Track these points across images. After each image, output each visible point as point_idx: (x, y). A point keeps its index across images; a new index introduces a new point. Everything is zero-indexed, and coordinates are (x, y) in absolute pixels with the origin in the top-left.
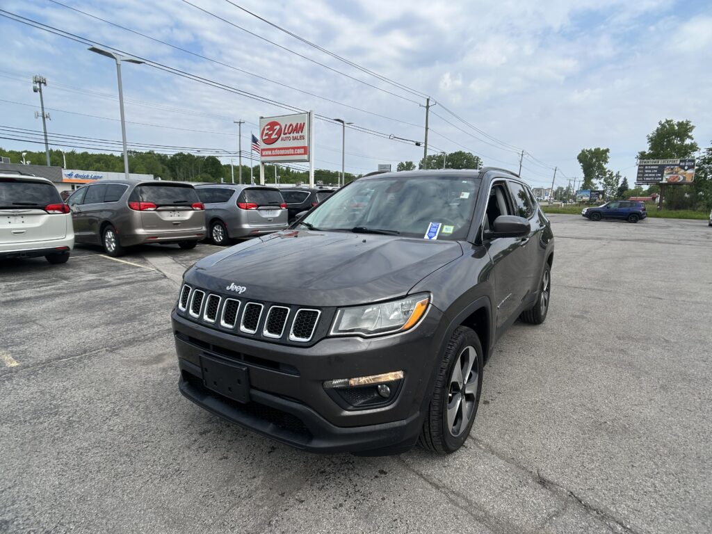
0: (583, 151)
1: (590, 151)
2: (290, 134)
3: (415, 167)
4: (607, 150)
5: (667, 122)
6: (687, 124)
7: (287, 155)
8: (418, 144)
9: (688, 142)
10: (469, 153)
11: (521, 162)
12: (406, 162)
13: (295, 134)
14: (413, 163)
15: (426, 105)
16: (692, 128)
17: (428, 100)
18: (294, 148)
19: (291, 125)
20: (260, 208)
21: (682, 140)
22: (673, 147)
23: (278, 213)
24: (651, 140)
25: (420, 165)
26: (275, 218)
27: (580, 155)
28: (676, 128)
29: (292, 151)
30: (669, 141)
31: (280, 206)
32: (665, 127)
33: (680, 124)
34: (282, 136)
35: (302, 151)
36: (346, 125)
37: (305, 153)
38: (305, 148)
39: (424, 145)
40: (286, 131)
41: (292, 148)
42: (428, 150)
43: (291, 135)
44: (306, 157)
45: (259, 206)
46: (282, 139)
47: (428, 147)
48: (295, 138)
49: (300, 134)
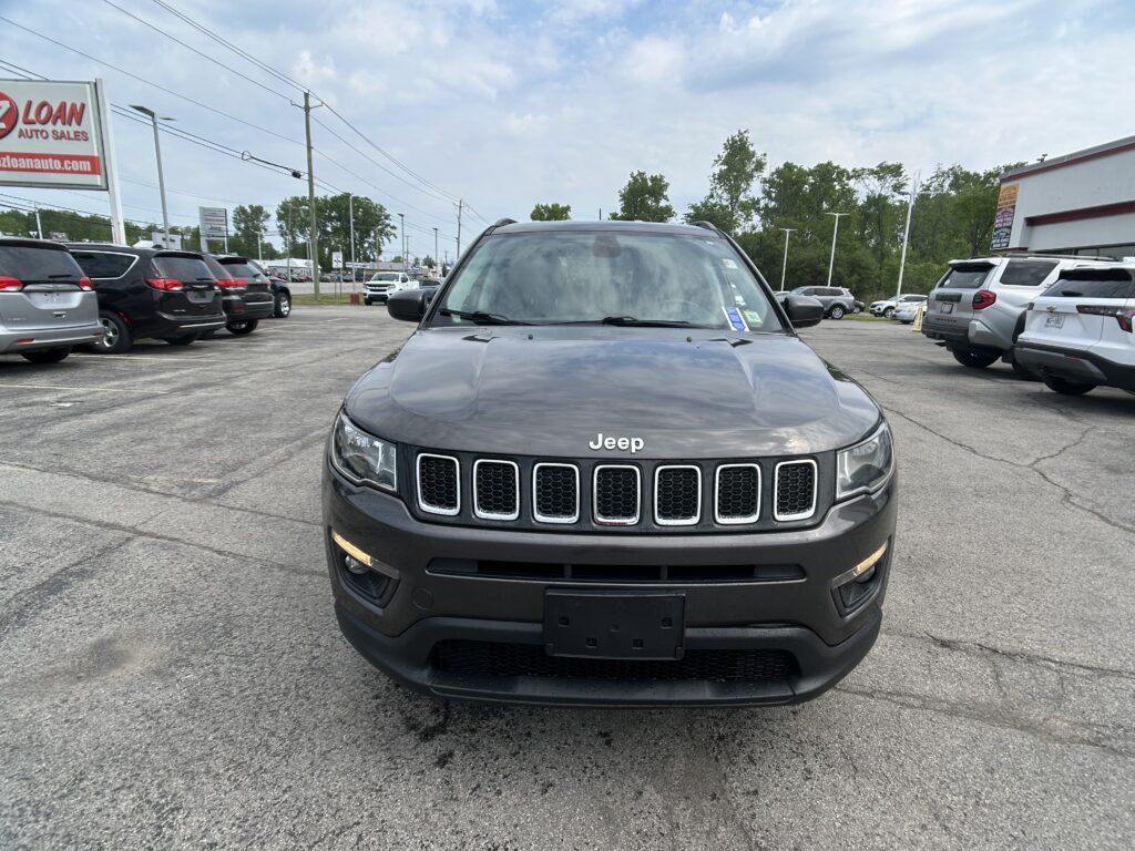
0: (537, 207)
1: (546, 208)
2: (45, 122)
3: (268, 216)
4: (568, 208)
5: (640, 174)
6: (661, 180)
7: (42, 171)
8: (296, 175)
9: (663, 203)
10: (366, 198)
11: (459, 218)
12: (251, 207)
13: (59, 127)
14: (265, 209)
15: (303, 105)
16: (667, 185)
17: (306, 95)
18: (62, 158)
19: (44, 104)
20: (28, 288)
21: (657, 201)
22: (648, 208)
23: (75, 299)
24: (624, 197)
25: (278, 213)
26: (69, 311)
27: (534, 212)
28: (650, 184)
29: (57, 164)
30: (643, 201)
31: (79, 285)
32: (637, 180)
33: (654, 179)
34: (20, 125)
35: (87, 166)
36: (158, 120)
37: (95, 171)
38: (92, 159)
39: (306, 177)
40: (32, 116)
41: (54, 157)
42: (315, 187)
43: (49, 127)
44: (98, 180)
45: (25, 284)
46: (21, 134)
47: (315, 181)
48: (60, 136)
49: (74, 127)
